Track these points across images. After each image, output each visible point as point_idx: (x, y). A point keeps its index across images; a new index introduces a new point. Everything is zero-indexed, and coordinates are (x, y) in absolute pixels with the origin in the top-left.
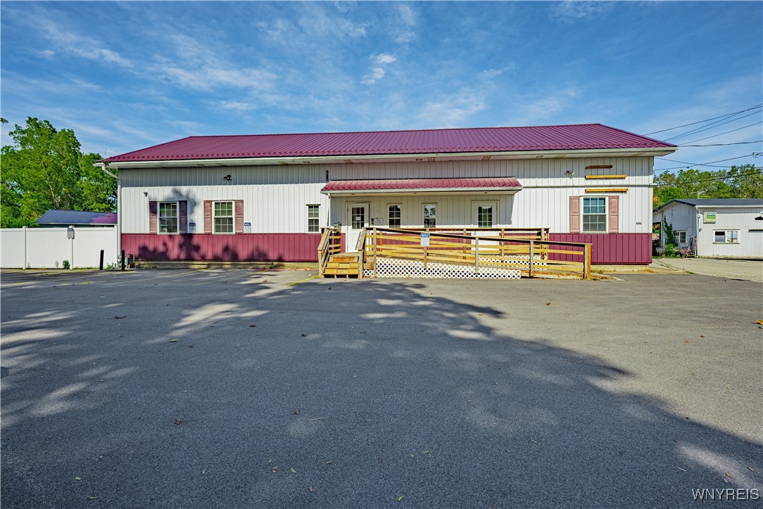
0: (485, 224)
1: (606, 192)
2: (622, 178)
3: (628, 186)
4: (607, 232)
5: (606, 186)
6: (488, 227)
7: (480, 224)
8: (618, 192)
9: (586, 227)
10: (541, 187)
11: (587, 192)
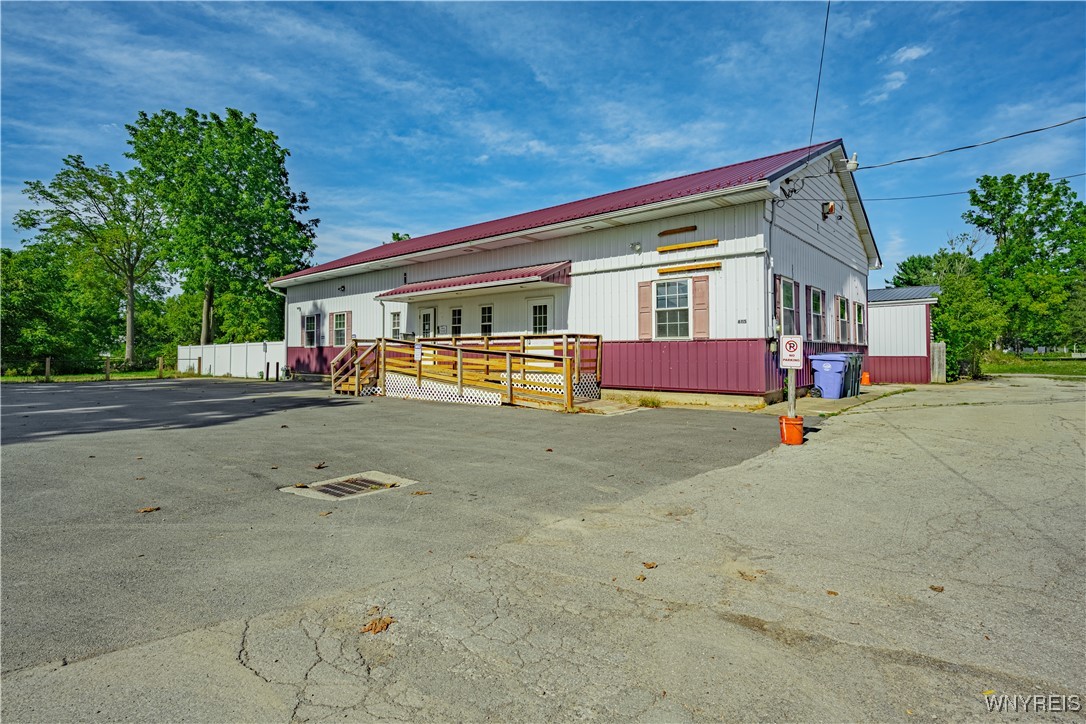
0: (540, 330)
1: (689, 271)
2: (713, 245)
3: (723, 257)
4: (691, 337)
5: (689, 261)
6: (542, 334)
7: (535, 330)
8: (708, 269)
9: (661, 330)
10: (601, 272)
11: (662, 274)
